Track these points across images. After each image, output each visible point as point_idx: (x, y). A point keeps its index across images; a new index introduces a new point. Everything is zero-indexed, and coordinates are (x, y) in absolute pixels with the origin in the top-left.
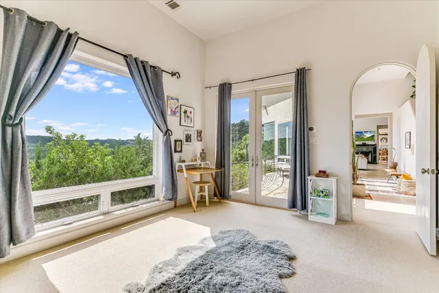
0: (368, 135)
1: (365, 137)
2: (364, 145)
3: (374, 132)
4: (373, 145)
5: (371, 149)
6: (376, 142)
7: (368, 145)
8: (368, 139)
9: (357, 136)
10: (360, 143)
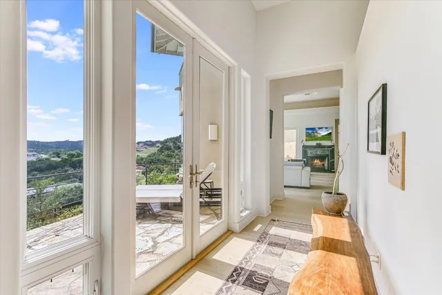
0: (324, 133)
1: (319, 136)
2: (319, 146)
3: (332, 128)
4: (330, 147)
5: (327, 152)
6: (334, 142)
7: (324, 147)
8: (324, 138)
9: (308, 135)
10: (314, 143)
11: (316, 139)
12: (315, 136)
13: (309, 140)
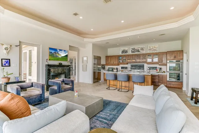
1: (60, 57)
2: (60, 65)
4: (68, 66)
7: (64, 66)
8: (63, 59)
9: (51, 54)
10: (56, 63)
11: (58, 60)
12: (57, 56)
13: (53, 60)
